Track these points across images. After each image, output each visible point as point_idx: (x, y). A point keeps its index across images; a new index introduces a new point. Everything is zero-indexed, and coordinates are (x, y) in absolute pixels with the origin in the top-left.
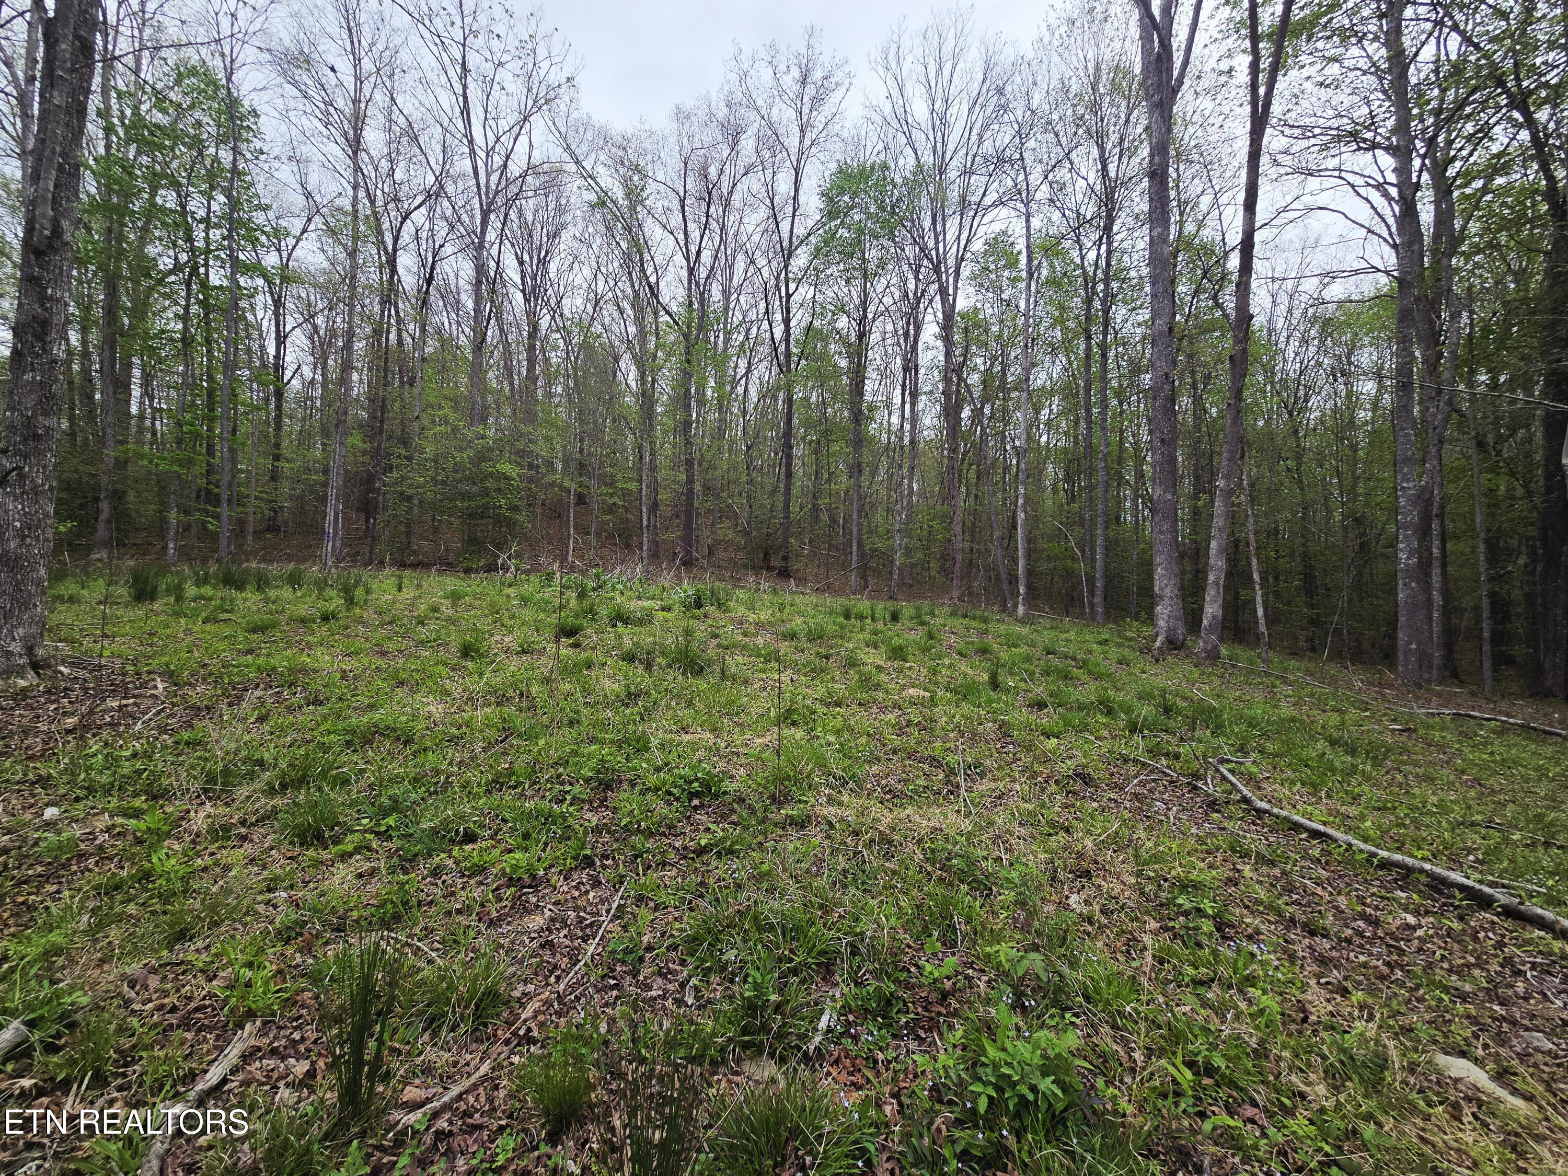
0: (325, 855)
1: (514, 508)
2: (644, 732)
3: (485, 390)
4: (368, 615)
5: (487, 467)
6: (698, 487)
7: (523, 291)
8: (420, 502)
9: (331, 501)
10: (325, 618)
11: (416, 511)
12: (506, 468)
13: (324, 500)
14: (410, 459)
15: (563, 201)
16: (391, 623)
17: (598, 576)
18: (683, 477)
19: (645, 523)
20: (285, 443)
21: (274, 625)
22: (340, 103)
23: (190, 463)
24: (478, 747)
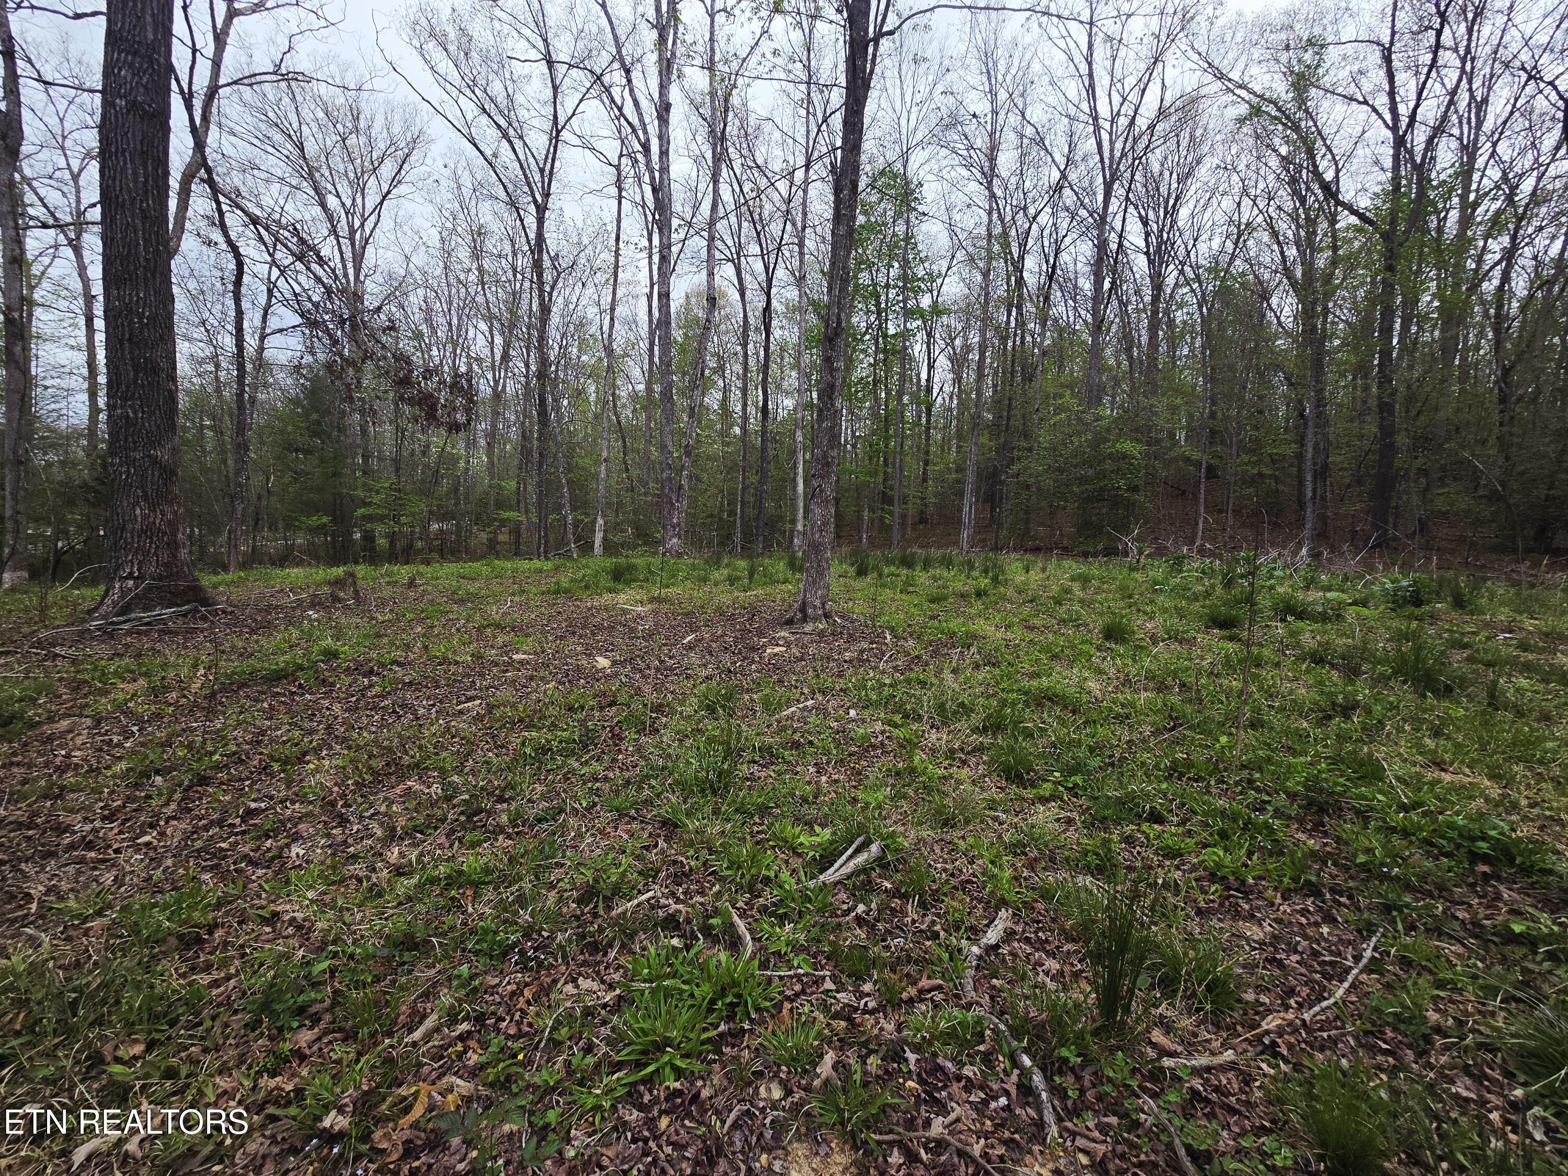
0: (1029, 793)
1: (1135, 489)
2: (1370, 755)
3: (1103, 368)
4: (1010, 593)
5: (1107, 449)
6: (1402, 440)
7: (1147, 253)
8: (1039, 489)
9: (967, 495)
10: (979, 595)
11: (1034, 499)
12: (1127, 446)
13: (961, 494)
14: (1030, 450)
15: (1199, 133)
16: (1031, 601)
17: (1247, 560)
18: (1372, 428)
19: (1309, 494)
20: (933, 449)
21: (945, 598)
22: (979, 143)
23: (875, 473)
24: (1147, 730)
